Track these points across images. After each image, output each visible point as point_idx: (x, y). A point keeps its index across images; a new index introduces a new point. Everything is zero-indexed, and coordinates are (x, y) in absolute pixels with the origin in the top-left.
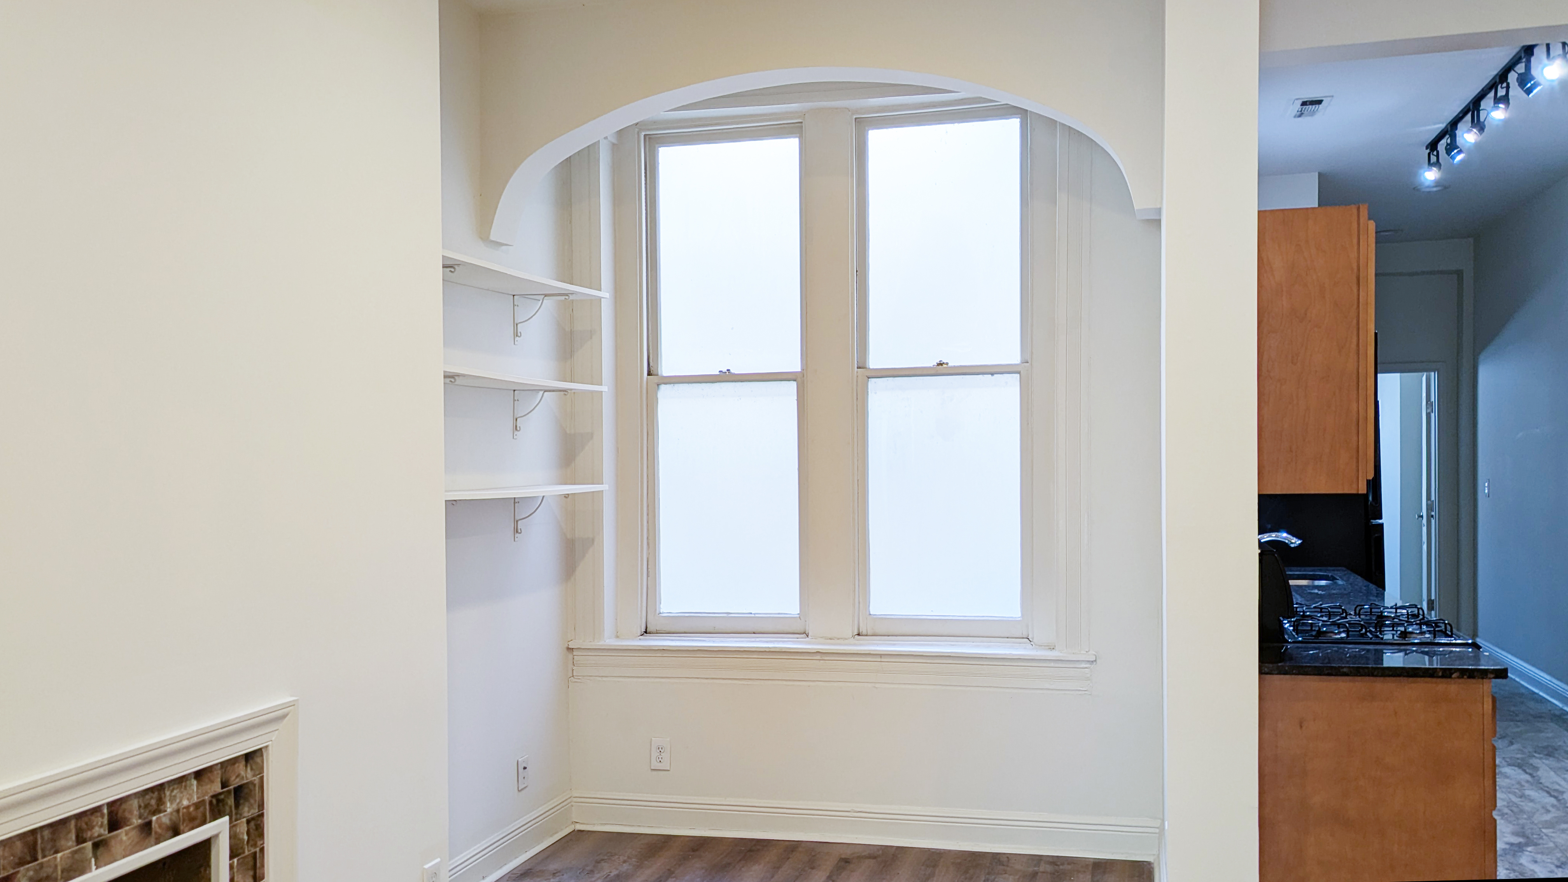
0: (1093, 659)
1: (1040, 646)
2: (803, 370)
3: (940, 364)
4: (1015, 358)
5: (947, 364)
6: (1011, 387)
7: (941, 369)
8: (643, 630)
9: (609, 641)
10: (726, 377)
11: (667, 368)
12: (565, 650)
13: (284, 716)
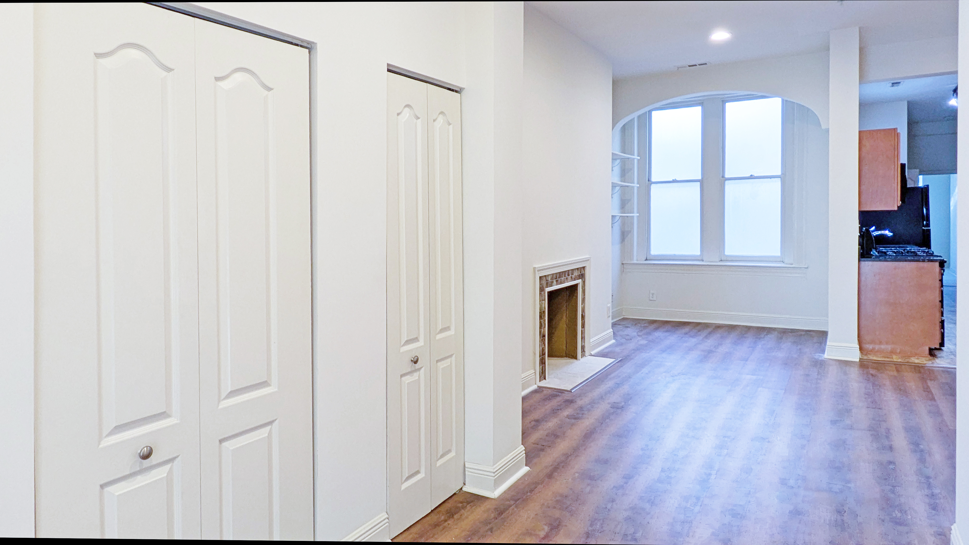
0: (807, 267)
1: (787, 264)
2: (702, 178)
3: (752, 175)
4: (779, 173)
5: (754, 175)
6: (778, 182)
7: (752, 177)
8: (646, 259)
9: (635, 262)
10: (674, 181)
11: (653, 179)
12: (621, 264)
13: (588, 260)
